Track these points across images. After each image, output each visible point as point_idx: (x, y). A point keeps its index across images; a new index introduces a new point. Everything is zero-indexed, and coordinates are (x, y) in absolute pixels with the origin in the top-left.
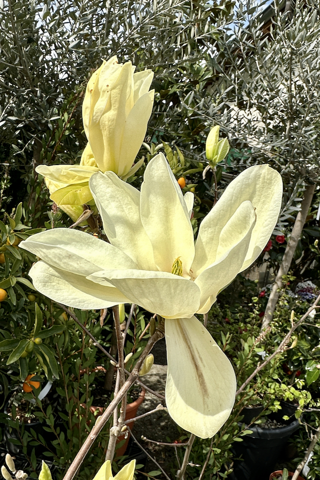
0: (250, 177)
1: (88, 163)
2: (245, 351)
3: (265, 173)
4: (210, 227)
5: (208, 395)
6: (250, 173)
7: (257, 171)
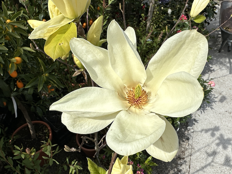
0: (183, 37)
1: (54, 11)
2: (142, 44)
3: (194, 35)
4: (155, 64)
5: (164, 141)
6: (183, 35)
7: (188, 33)
